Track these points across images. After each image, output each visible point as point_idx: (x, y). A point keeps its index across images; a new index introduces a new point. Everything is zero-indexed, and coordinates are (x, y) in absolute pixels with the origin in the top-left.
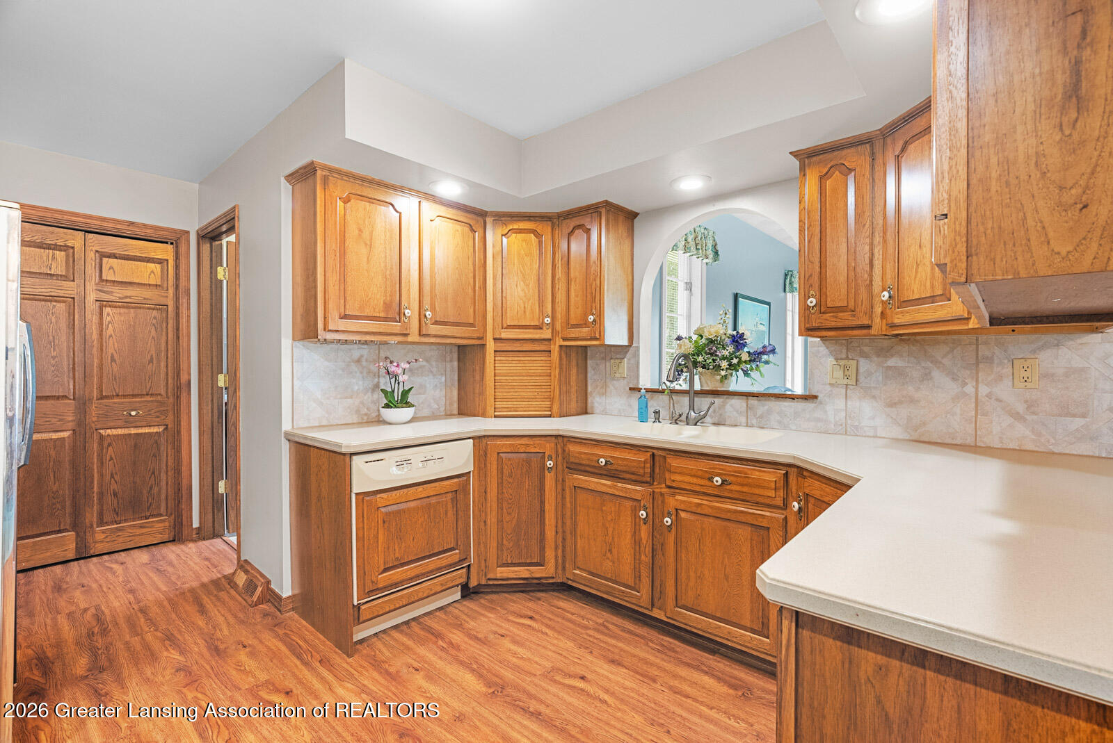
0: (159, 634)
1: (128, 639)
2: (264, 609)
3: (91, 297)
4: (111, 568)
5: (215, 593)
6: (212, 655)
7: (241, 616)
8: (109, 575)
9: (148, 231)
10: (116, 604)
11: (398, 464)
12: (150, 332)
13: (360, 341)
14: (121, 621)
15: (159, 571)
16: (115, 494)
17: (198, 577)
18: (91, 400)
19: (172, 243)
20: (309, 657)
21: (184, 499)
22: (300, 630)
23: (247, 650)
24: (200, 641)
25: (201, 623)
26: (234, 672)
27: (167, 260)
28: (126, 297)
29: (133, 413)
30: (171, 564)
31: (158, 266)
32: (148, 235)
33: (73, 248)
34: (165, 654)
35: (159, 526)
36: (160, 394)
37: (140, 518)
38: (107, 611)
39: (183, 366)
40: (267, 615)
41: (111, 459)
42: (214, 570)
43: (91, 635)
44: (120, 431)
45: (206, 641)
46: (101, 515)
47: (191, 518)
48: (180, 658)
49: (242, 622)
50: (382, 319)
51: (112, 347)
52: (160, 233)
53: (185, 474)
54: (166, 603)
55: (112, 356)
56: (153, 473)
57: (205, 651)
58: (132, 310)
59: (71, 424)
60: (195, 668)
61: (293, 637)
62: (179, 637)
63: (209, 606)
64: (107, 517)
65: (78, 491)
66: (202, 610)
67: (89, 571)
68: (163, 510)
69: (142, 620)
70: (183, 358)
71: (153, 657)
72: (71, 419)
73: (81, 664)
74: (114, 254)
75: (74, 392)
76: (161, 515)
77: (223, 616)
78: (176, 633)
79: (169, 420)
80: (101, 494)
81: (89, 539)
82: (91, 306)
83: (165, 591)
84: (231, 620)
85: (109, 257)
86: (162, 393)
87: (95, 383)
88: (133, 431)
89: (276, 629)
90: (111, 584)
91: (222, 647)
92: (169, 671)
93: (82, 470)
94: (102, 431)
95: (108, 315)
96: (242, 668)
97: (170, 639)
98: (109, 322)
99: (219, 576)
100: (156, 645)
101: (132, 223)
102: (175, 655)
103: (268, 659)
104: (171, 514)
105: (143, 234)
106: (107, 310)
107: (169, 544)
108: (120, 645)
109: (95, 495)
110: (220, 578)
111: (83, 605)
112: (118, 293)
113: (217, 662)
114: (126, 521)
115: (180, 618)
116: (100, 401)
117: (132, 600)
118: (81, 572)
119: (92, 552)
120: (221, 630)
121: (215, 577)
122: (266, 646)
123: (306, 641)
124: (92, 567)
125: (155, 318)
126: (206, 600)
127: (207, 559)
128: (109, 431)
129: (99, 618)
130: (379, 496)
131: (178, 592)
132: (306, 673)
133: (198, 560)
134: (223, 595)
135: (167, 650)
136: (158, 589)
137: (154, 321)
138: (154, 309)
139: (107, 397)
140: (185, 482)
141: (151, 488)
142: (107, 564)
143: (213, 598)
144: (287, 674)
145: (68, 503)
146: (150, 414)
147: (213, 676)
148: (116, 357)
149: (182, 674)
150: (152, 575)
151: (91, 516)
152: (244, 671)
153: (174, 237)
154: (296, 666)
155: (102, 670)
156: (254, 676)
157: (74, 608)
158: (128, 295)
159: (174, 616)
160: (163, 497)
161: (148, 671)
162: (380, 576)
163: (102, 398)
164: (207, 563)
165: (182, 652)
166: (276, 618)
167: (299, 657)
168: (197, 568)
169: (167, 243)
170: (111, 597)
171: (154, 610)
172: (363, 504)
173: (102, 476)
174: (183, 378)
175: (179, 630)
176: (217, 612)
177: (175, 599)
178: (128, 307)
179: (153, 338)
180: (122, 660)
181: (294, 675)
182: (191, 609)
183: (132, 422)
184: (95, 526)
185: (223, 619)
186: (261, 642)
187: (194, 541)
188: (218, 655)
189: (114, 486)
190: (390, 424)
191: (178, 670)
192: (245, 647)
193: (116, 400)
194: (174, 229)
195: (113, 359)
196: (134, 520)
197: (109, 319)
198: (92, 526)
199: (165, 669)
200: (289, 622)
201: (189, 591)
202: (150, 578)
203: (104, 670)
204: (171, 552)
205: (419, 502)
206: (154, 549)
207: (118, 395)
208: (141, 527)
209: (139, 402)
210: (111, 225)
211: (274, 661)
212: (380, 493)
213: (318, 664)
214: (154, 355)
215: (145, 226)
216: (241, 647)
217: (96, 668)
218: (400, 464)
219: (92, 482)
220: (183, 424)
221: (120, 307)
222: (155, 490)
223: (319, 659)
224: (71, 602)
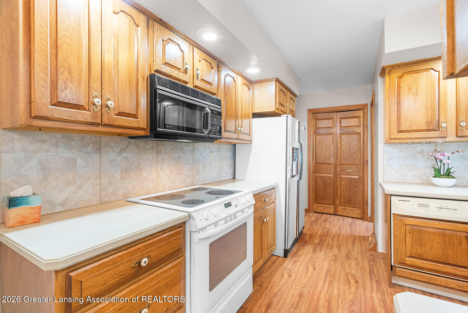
0: (337, 244)
1: (330, 241)
2: (372, 253)
3: (338, 132)
4: (340, 220)
5: (361, 240)
6: (345, 257)
7: (363, 251)
8: (338, 222)
9: (354, 107)
10: (334, 230)
11: (419, 205)
12: (355, 142)
13: (426, 142)
14: (332, 236)
15: (351, 226)
16: (344, 197)
17: (360, 233)
18: (338, 165)
19: (362, 110)
20: (374, 277)
21: (365, 205)
22: (379, 267)
23: (356, 262)
24: (346, 252)
25: (350, 247)
26: (347, 265)
27: (361, 116)
28: (348, 131)
29: (349, 171)
30: (356, 226)
31: (358, 119)
32: (354, 108)
33: (334, 118)
34: (335, 249)
35: (357, 212)
36: (358, 165)
37: (351, 207)
38: (331, 231)
39: (365, 154)
40: (372, 256)
41: (343, 185)
42: (367, 233)
43: (323, 235)
44: (346, 176)
45: (347, 252)
46: (340, 202)
47: (368, 212)
48: (337, 253)
49: (362, 253)
50: (425, 131)
51: (344, 148)
52: (358, 107)
53: (365, 195)
54: (345, 236)
55: (344, 151)
56: (356, 192)
57: (345, 255)
58: (350, 135)
59: (333, 172)
60: (339, 257)
61: (374, 268)
62: (342, 247)
63: (356, 243)
64: (342, 204)
65: (334, 193)
66: (353, 243)
67: (335, 219)
68: (358, 206)
69: (336, 238)
70: (365, 152)
71: (332, 248)
72: (333, 171)
73: (317, 241)
74: (345, 117)
75: (334, 163)
76: (358, 208)
77: (358, 248)
78: (341, 246)
79: (361, 174)
80: (340, 196)
81: (337, 210)
82: (339, 135)
83: (348, 233)
84: (359, 250)
85: (343, 119)
86: (359, 164)
87: (339, 160)
88: (350, 177)
89: (371, 261)
90: (337, 224)
91: (350, 256)
92: (332, 254)
93: (335, 188)
94: (341, 176)
95: (343, 137)
96: (350, 266)
97: (339, 246)
98: (343, 140)
99: (367, 235)
100: (334, 246)
101: (349, 106)
102: (337, 251)
103: (360, 269)
104: (361, 209)
105: (352, 109)
106: (342, 136)
107: (360, 219)
108: (327, 241)
109: (339, 196)
110: (366, 236)
111: (327, 227)
112: (346, 130)
113: (345, 260)
114: (347, 207)
115: (346, 242)
116: (341, 166)
117: (338, 231)
118: (333, 219)
119: (338, 214)
120: (354, 252)
121: (365, 235)
122: (363, 265)
123: (378, 272)
124: (336, 217)
125: (357, 137)
126: (357, 241)
127: (367, 229)
128: (343, 176)
129: (328, 232)
130: (406, 218)
131: (351, 235)
132: (368, 281)
133: (364, 228)
134: (363, 242)
135: (336, 249)
136: (346, 231)
137: (356, 139)
138: (356, 134)
139: (342, 165)
140: (365, 198)
141: (355, 198)
142: (340, 219)
143: (359, 242)
144: (361, 277)
145: (332, 196)
146: (355, 172)
147: (341, 263)
148: (345, 152)
149: (335, 257)
150: (348, 226)
151: (338, 202)
152: (350, 267)
153: (362, 107)
154: (367, 277)
155: (319, 245)
156: (351, 270)
157: (325, 227)
158: (348, 130)
159: (345, 241)
160: (359, 202)
161: (328, 251)
162: (406, 258)
163: (341, 165)
164: (366, 230)
165: (339, 251)
166: (374, 258)
167: (370, 275)
168: (362, 230)
169: (360, 110)
170: (334, 228)
171: (341, 237)
172: (397, 220)
173: (340, 190)
174: (365, 159)
175: (343, 245)
176: (357, 246)
177: (349, 236)
178: (348, 135)
179: (356, 144)
180: (325, 245)
181: (364, 279)
182: (351, 241)
183: (349, 174)
184: (339, 206)
185: (357, 249)
186: (363, 262)
187: (368, 221)
188: (347, 258)
189: (344, 194)
190: (436, 186)
191: (334, 255)
192: (356, 261)
193: (345, 166)
194: (362, 104)
195: (344, 152)
196: (349, 207)
197: (343, 139)
198: (338, 206)
199: (332, 253)
200: (378, 262)
201: (354, 236)
202: (347, 227)
203: (320, 245)
204: (359, 222)
205: (436, 230)
206: (355, 220)
207: (345, 164)
208: (352, 210)
209: (352, 167)
210: (343, 108)
211: (361, 270)
212: (407, 217)
213: (375, 281)
214: (356, 151)
215: (353, 106)
216: (355, 260)
217: (319, 244)
218: (420, 205)
219: (338, 192)
220: (365, 176)
221: (346, 135)
222: (356, 199)
223: (377, 280)
224: (325, 225)
